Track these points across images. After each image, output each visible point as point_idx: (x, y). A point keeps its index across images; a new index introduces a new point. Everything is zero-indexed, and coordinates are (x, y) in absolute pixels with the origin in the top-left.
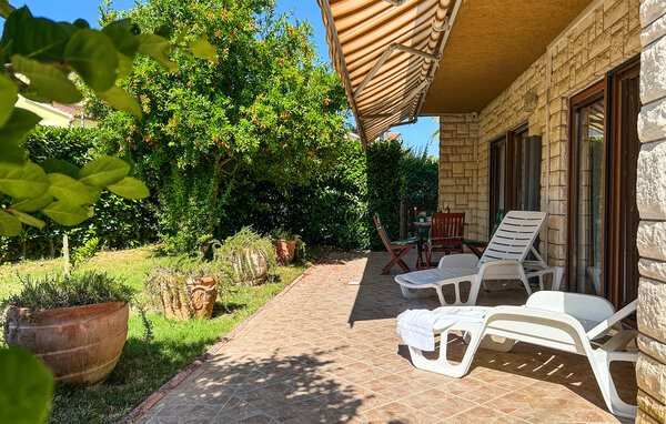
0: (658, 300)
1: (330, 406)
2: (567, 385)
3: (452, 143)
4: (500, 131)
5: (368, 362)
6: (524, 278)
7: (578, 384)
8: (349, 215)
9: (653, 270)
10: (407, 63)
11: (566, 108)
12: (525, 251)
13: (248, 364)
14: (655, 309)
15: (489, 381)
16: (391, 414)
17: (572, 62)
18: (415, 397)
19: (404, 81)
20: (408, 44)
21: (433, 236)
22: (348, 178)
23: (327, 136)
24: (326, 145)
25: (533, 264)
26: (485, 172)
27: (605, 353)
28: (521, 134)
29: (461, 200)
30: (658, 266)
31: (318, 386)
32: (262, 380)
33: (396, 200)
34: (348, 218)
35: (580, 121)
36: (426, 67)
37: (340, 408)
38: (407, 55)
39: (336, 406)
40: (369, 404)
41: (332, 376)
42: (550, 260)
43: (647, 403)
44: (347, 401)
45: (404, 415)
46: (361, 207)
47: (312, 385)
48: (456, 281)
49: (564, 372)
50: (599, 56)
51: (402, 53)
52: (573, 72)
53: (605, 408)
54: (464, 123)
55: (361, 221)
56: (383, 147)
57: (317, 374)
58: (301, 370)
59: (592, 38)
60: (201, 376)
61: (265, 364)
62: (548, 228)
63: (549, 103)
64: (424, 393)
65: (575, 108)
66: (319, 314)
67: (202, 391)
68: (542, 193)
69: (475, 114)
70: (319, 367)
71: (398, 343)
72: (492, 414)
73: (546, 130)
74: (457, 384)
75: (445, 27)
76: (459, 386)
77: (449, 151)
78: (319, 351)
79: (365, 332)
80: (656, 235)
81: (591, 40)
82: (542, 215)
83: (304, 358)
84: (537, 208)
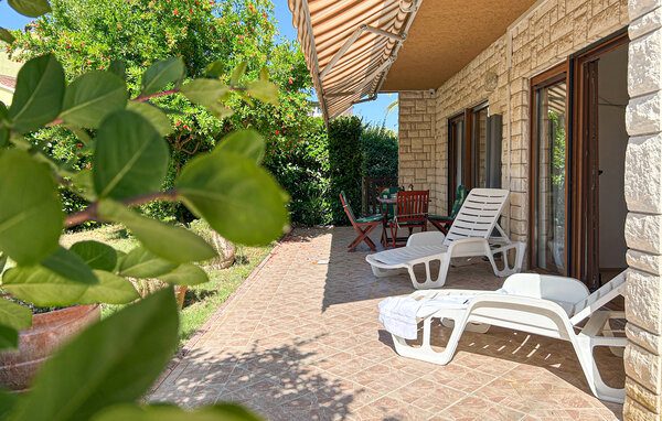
0: (649, 292)
1: (321, 405)
2: (547, 367)
3: (410, 119)
4: (458, 109)
5: (352, 352)
6: (489, 254)
7: (558, 366)
8: (312, 192)
9: (643, 262)
10: (373, 43)
11: (526, 88)
12: (490, 228)
13: (228, 360)
14: (646, 301)
15: (473, 367)
16: (384, 409)
17: (533, 44)
18: (404, 389)
19: (368, 60)
20: (375, 25)
21: (398, 213)
22: (311, 154)
23: (292, 115)
24: (291, 125)
25: (497, 240)
26: (443, 149)
27: (588, 338)
28: (478, 111)
29: (420, 175)
30: (649, 258)
31: (304, 382)
32: (245, 378)
33: (358, 176)
34: (311, 194)
35: (539, 101)
36: (390, 46)
37: (332, 407)
38: (374, 35)
39: (327, 405)
40: (360, 400)
41: (317, 370)
42: (512, 234)
43: (636, 390)
44: (337, 398)
45: (397, 411)
46: (325, 183)
47: (298, 381)
48: (426, 260)
49: (542, 352)
50: (561, 39)
51: (369, 33)
52: (535, 53)
53: (590, 392)
54: (422, 99)
55: (323, 197)
56: (344, 124)
57: (301, 368)
58: (285, 364)
59: (554, 21)
60: (181, 376)
61: (247, 359)
62: (510, 205)
63: (510, 83)
64: (413, 385)
65: (536, 88)
66: (294, 299)
67: (184, 394)
68: (503, 170)
69: (432, 90)
70: (302, 360)
71: (377, 328)
72: (483, 405)
73: (507, 108)
74: (443, 372)
75: (413, 9)
76: (445, 374)
77: (408, 127)
78: (299, 341)
79: (343, 317)
80: (646, 228)
81: (553, 23)
82: (504, 193)
83: (285, 349)
84: (498, 185)
